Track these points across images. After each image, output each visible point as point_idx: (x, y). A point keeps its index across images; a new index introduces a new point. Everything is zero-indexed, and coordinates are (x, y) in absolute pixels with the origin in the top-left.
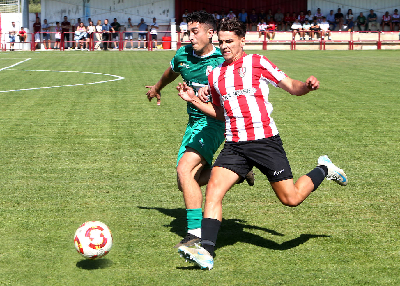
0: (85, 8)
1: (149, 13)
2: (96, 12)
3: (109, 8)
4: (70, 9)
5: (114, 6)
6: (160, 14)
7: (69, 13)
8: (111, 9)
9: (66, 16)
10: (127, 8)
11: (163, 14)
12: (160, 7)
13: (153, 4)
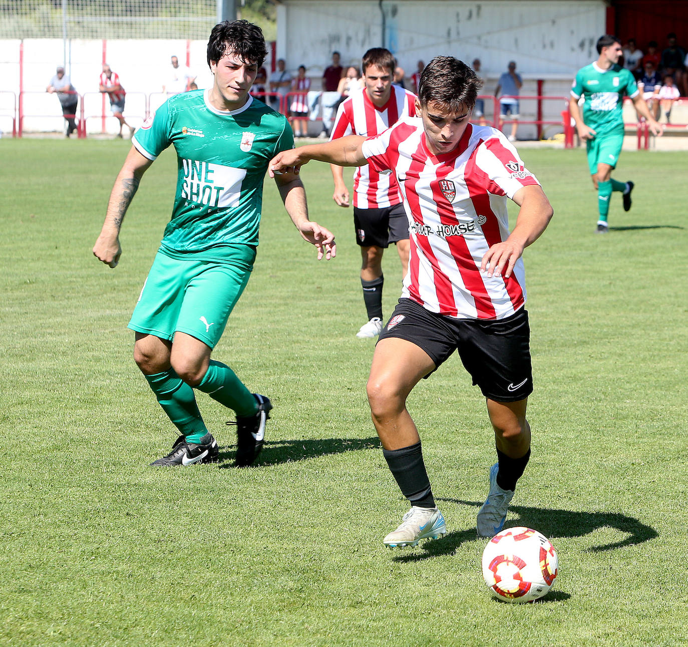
0: (387, 31)
1: (544, 46)
2: (412, 41)
3: (444, 32)
4: (351, 33)
5: (457, 28)
6: (573, 50)
7: (348, 44)
8: (449, 33)
9: (338, 50)
10: (489, 33)
11: (578, 50)
12: (572, 32)
13: (554, 22)
